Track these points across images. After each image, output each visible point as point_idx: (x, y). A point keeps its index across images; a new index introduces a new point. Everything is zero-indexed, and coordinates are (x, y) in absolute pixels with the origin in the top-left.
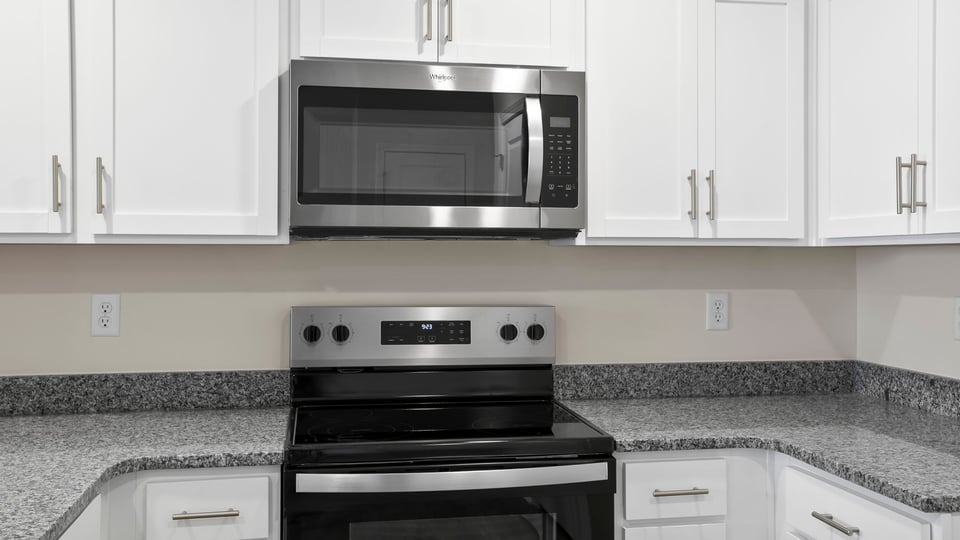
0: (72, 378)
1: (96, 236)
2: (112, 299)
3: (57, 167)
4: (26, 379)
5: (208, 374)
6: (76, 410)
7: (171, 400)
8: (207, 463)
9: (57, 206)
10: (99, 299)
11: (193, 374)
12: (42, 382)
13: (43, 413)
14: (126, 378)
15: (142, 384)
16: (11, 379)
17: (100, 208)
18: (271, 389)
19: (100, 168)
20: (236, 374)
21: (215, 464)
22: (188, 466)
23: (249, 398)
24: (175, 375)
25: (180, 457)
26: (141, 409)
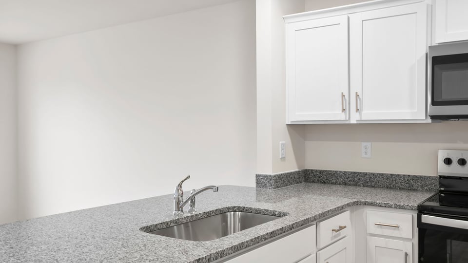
0: (355, 173)
1: (357, 121)
2: (368, 144)
3: (343, 96)
4: (340, 172)
5: (404, 176)
6: (356, 185)
7: (390, 185)
8: (387, 206)
9: (343, 110)
10: (364, 144)
11: (398, 175)
12: (345, 173)
13: (345, 185)
14: (374, 174)
15: (379, 177)
16: (335, 171)
17: (357, 110)
18: (432, 184)
19: (357, 96)
20: (416, 176)
21: (390, 207)
22: (381, 206)
23: (422, 187)
24: (391, 175)
25: (378, 202)
26: (379, 187)
